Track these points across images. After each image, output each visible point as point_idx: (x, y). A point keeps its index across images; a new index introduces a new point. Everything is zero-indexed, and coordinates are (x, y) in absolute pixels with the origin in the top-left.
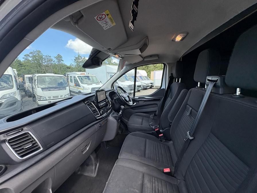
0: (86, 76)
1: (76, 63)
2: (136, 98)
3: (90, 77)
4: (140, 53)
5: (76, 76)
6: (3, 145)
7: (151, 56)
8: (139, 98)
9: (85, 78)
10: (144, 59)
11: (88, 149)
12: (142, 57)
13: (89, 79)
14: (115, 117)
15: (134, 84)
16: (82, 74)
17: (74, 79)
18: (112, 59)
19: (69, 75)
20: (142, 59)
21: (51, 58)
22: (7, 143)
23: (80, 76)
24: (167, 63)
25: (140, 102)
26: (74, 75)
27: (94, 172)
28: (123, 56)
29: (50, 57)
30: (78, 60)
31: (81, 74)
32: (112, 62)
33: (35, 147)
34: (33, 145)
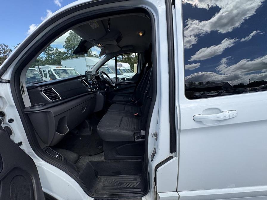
0: (62, 70)
1: (46, 55)
2: (118, 82)
3: (68, 71)
4: (117, 44)
5: (52, 70)
6: (41, 93)
7: (127, 46)
8: (120, 82)
9: (62, 72)
10: (122, 49)
11: (85, 110)
12: (120, 47)
13: (67, 73)
14: (102, 93)
15: (115, 77)
16: (58, 67)
17: (49, 73)
18: (92, 51)
19: (41, 68)
20: (120, 49)
21: (8, 48)
22: (42, 92)
23: (55, 70)
24: (140, 52)
25: (121, 85)
26: (49, 69)
27: (89, 132)
28: (104, 45)
29: (7, 46)
30: (48, 51)
31: (56, 67)
32: (91, 54)
33: (57, 97)
34: (56, 95)
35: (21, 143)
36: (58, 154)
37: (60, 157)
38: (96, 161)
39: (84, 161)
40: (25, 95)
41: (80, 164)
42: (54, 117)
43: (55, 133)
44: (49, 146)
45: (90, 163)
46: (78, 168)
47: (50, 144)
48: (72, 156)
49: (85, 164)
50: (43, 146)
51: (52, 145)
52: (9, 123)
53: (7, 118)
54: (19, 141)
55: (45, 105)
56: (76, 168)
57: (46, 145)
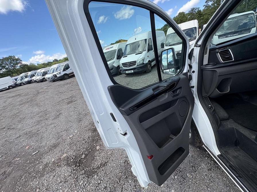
6: (217, 54)
33: (231, 58)
34: (230, 56)
35: (193, 87)
36: (211, 105)
37: (212, 108)
38: (243, 132)
39: (230, 125)
40: (206, 55)
41: (225, 123)
42: (218, 76)
43: (215, 89)
44: (208, 97)
45: (235, 130)
46: (221, 124)
47: (210, 95)
48: (222, 113)
49: (229, 126)
50: (204, 94)
51: (210, 97)
52: (192, 73)
53: (192, 70)
54: (193, 85)
55: (216, 65)
56: (219, 123)
57: (206, 95)
